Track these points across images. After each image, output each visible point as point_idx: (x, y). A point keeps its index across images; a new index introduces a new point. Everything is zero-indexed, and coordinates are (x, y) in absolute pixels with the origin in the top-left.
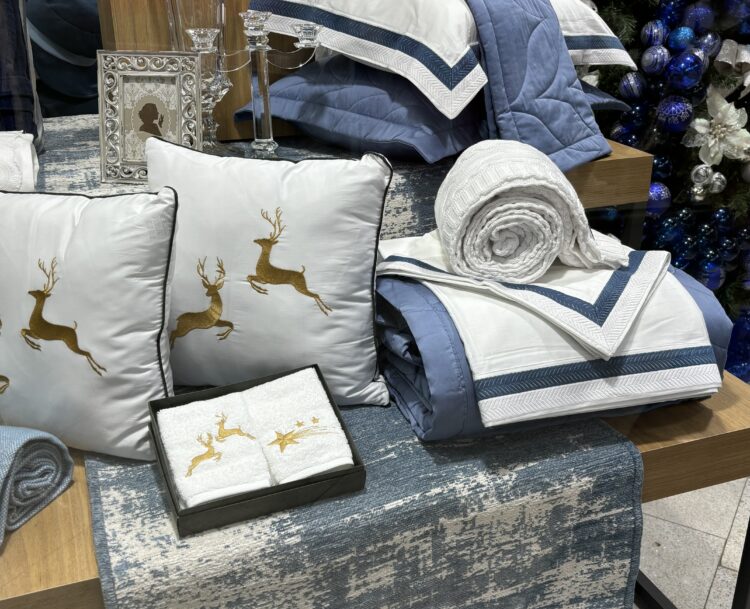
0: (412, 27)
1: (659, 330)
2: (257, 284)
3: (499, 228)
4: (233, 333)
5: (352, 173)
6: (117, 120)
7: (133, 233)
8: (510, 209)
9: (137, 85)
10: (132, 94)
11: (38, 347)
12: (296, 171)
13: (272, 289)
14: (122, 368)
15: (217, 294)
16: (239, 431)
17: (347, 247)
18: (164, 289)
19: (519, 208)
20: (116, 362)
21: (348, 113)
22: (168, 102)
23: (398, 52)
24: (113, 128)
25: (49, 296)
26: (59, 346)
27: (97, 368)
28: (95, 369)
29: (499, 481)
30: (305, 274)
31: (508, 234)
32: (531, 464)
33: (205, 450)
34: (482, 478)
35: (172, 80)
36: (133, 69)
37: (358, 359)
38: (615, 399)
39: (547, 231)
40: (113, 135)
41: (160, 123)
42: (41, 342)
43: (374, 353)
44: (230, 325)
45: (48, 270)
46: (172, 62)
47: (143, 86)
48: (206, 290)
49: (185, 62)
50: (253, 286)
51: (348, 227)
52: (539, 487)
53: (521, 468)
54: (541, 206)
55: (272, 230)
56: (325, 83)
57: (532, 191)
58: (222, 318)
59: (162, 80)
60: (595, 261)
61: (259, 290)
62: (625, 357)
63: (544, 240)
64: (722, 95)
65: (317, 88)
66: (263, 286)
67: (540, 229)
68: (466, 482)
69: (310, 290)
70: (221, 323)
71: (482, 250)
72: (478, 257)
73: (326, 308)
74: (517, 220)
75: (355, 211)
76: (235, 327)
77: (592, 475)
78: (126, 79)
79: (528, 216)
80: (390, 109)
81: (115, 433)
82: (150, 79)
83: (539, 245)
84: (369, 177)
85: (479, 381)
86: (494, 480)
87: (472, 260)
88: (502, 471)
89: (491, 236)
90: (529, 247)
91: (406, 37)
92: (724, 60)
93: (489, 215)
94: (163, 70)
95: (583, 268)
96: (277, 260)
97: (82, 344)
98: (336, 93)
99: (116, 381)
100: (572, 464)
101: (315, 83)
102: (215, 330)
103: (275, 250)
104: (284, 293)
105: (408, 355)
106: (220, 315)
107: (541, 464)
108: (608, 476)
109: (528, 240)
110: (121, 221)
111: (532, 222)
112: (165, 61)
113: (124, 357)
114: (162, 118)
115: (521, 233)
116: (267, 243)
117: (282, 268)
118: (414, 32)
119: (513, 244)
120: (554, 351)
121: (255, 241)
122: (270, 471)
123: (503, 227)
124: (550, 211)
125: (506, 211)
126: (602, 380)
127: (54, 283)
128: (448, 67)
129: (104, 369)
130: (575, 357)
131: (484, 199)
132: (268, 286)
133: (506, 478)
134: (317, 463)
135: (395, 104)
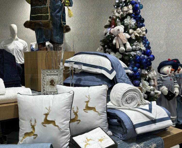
0: (100, 64)
1: (160, 114)
2: (86, 111)
3: (128, 97)
4: (80, 122)
5: (102, 88)
6: (45, 83)
7: (67, 100)
8: (130, 93)
9: (49, 76)
10: (48, 78)
11: (46, 126)
12: (90, 88)
13: (89, 111)
14: (64, 129)
15: (77, 114)
16: (91, 140)
17: (103, 102)
18: (71, 112)
19: (131, 93)
20: (63, 127)
21: (87, 81)
22: (56, 79)
23: (98, 69)
24: (44, 85)
25: (49, 114)
26: (51, 125)
27: (60, 129)
28: (59, 129)
29: (141, 146)
30: (95, 108)
31: (129, 98)
32: (145, 142)
33: (86, 144)
34: (137, 145)
35: (57, 75)
36: (49, 73)
37: (106, 126)
38: (157, 127)
39: (137, 97)
40: (44, 86)
41: (54, 83)
42: (47, 125)
43: (108, 125)
44: (80, 120)
45: (48, 109)
46: (57, 71)
47: (51, 76)
48: (74, 114)
49: (60, 71)
50: (85, 111)
51: (103, 98)
52: (148, 146)
53: (143, 143)
54: (135, 93)
55: (88, 99)
56: (81, 76)
57: (133, 90)
58: (78, 119)
59: (55, 75)
60: (145, 103)
61: (86, 112)
62: (156, 119)
63: (136, 99)
64: (143, 79)
65: (79, 77)
66: (87, 111)
67: (135, 97)
68: (135, 146)
69: (97, 111)
70: (78, 120)
71: (125, 102)
72: (125, 103)
73: (100, 114)
74: (131, 95)
75: (103, 95)
76: (81, 121)
77: (156, 143)
78: (47, 75)
79: (133, 94)
80: (96, 80)
81: (62, 145)
82: (52, 75)
83: (136, 100)
84: (105, 88)
85: (135, 125)
86: (140, 145)
87: (124, 104)
88: (140, 144)
89: (127, 99)
90: (134, 101)
91: (99, 66)
92: (143, 73)
93: (126, 95)
94: (55, 73)
95: (143, 105)
96: (89, 105)
97: (56, 124)
98: (83, 78)
99: (63, 132)
100: (152, 141)
101: (78, 76)
102: (76, 122)
103: (89, 103)
104: (91, 112)
105: (118, 122)
106: (77, 119)
107: (147, 142)
108: (158, 143)
109: (133, 99)
110: (63, 98)
111: (134, 96)
112: (56, 71)
113: (65, 126)
114: (55, 82)
115: (132, 98)
116: (87, 102)
117: (91, 107)
118: (101, 65)
119: (131, 100)
120: (145, 119)
121: (85, 102)
122: (100, 146)
123: (129, 97)
124: (137, 93)
125: (129, 94)
126: (153, 124)
127: (50, 111)
128: (109, 71)
129: (61, 129)
130: (148, 120)
131: (125, 92)
132: (88, 111)
133: (142, 145)
134: (109, 144)
135: (97, 79)
